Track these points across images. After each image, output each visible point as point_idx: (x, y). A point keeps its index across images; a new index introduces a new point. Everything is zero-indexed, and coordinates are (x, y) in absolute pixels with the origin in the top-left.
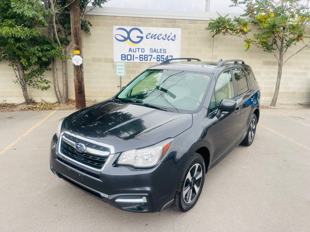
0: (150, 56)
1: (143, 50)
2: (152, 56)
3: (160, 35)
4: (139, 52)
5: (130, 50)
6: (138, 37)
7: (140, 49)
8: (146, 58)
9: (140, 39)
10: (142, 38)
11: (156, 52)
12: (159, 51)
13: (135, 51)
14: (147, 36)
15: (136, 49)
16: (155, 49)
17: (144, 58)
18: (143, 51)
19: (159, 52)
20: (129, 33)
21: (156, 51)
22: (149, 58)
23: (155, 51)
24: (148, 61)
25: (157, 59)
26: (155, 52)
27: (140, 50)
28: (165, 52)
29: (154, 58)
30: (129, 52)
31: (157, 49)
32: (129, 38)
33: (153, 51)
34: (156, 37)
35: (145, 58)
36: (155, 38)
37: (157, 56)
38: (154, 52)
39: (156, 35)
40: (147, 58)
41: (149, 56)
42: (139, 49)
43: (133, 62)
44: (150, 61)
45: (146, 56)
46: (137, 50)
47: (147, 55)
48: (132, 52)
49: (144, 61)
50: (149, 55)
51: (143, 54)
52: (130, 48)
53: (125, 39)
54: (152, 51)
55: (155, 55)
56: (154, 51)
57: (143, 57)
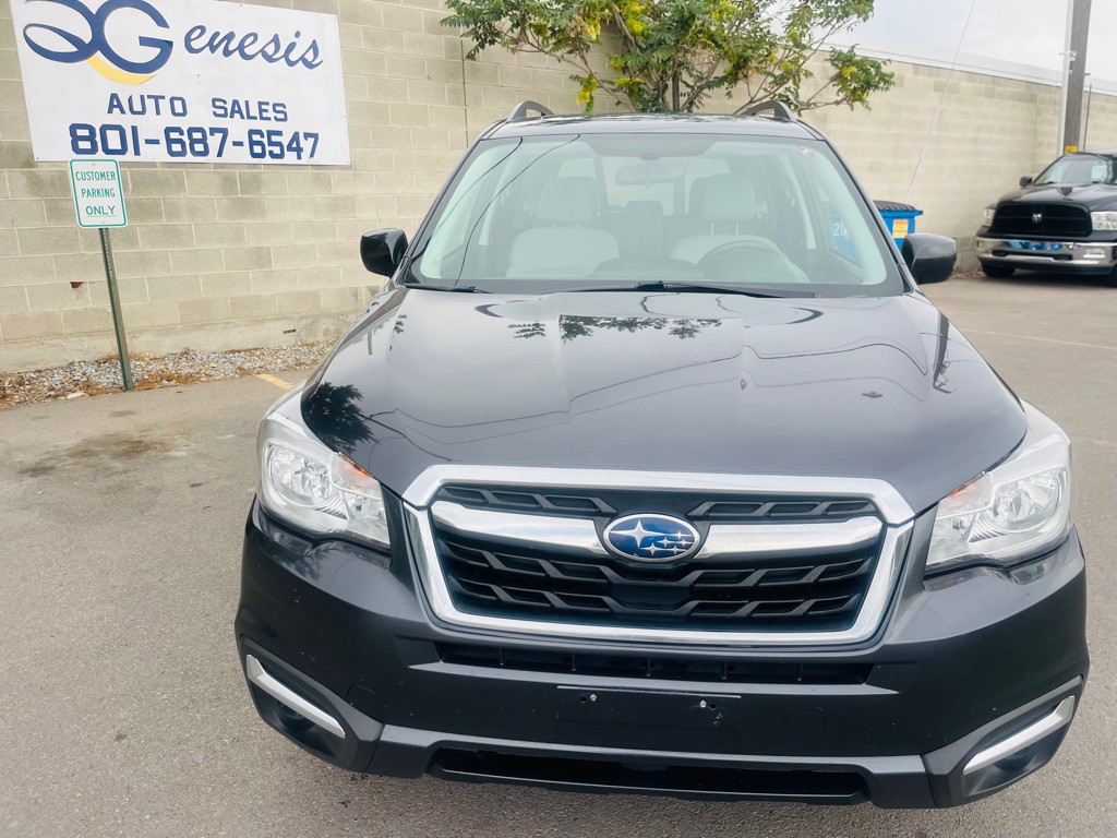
0: (219, 136)
1: (179, 105)
2: (224, 132)
3: (252, 38)
4: (158, 113)
5: (114, 103)
6: (145, 41)
7: (163, 97)
8: (198, 141)
9: (158, 50)
10: (166, 46)
11: (242, 117)
12: (254, 111)
13: (137, 107)
14: (188, 39)
15: (142, 97)
16: (235, 102)
17: (187, 142)
18: (179, 109)
19: (255, 118)
20: (96, 21)
21: (240, 112)
22: (214, 141)
23: (236, 109)
24: (212, 157)
25: (251, 149)
26: (237, 115)
27: (164, 105)
28: (281, 116)
29: (235, 144)
30: (110, 111)
31: (247, 103)
32: (99, 44)
33: (226, 109)
34: (233, 45)
35: (193, 142)
36: (227, 53)
37: (251, 132)
38: (232, 116)
39: (230, 37)
40: (203, 141)
41: (212, 134)
42: (157, 98)
43: (138, 164)
44: (220, 154)
45: (197, 136)
46: (150, 103)
47: (200, 130)
48: (123, 112)
49: (189, 157)
50: (213, 131)
51: (184, 123)
52: (114, 96)
53: (83, 51)
54: (222, 112)
55: (238, 128)
56: (233, 112)
57: (185, 138)
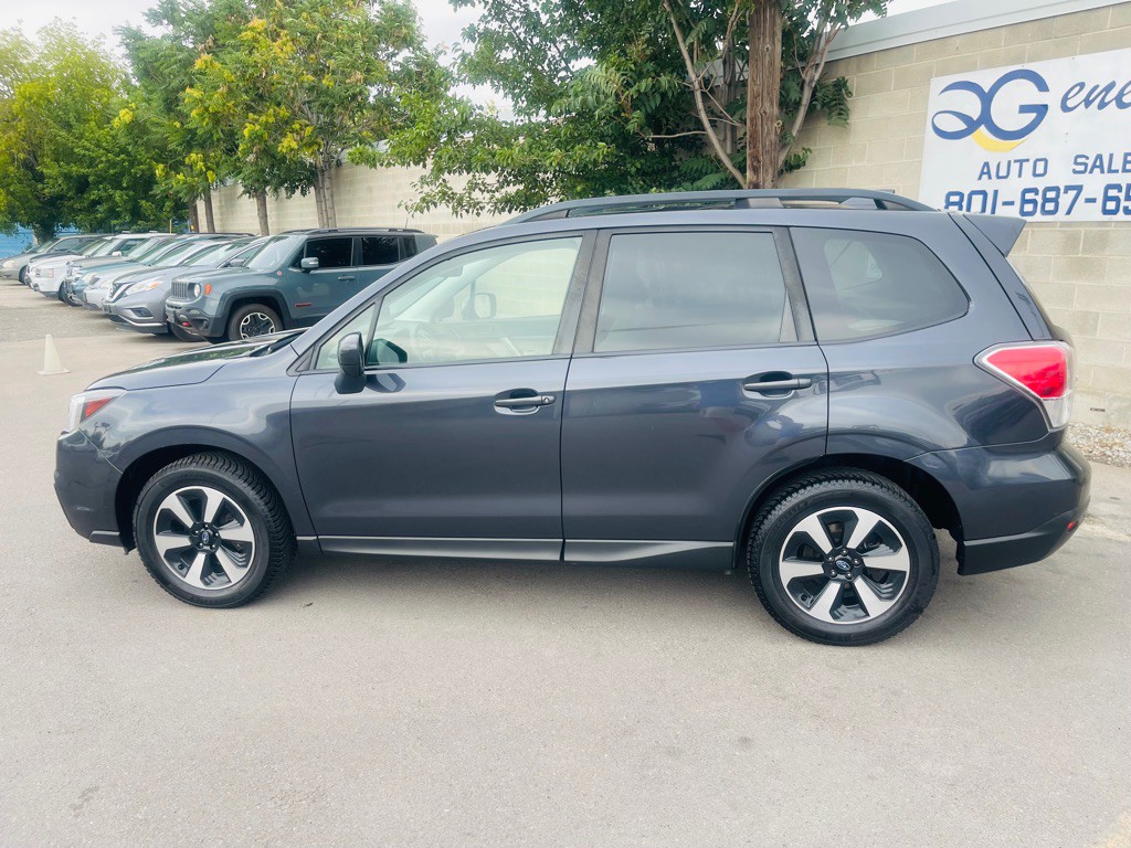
0: (1072, 193)
1: (1041, 165)
2: (1079, 189)
4: (1020, 176)
5: (985, 170)
6: (1024, 109)
7: (1028, 160)
8: (1050, 200)
9: (1035, 114)
10: (1041, 110)
11: (1102, 172)
12: (1117, 164)
13: (1003, 172)
14: (1065, 98)
15: (1009, 162)
16: (1099, 157)
17: (1040, 201)
18: (1040, 169)
19: (1117, 171)
20: (987, 99)
21: (1101, 167)
22: (1065, 200)
23: (1098, 163)
24: (1061, 216)
25: (1104, 205)
26: (1097, 170)
27: (1028, 167)
29: (1088, 200)
30: (980, 178)
31: (1111, 156)
32: (986, 119)
33: (1086, 165)
34: (1114, 93)
35: (1046, 200)
36: (1102, 105)
37: (1109, 187)
38: (1091, 172)
39: (1111, 86)
40: (1055, 200)
41: (1066, 192)
42: (1021, 162)
44: (1069, 213)
45: (1051, 195)
46: (1014, 167)
47: (1057, 189)
48: (990, 178)
49: (1038, 217)
50: (1068, 189)
51: (1040, 184)
52: (986, 164)
53: (971, 126)
54: (1082, 168)
55: (1094, 184)
56: (1094, 166)
57: (1039, 199)
